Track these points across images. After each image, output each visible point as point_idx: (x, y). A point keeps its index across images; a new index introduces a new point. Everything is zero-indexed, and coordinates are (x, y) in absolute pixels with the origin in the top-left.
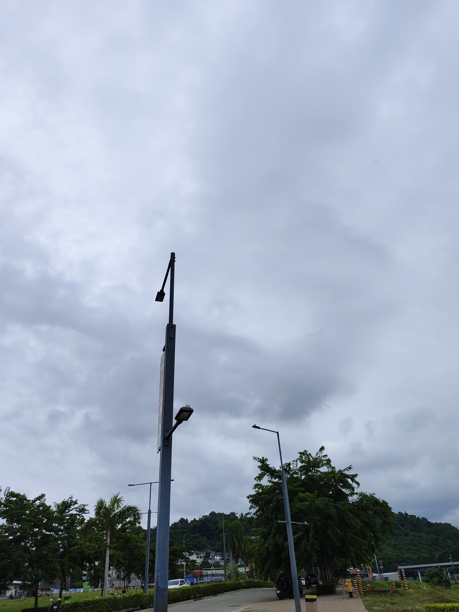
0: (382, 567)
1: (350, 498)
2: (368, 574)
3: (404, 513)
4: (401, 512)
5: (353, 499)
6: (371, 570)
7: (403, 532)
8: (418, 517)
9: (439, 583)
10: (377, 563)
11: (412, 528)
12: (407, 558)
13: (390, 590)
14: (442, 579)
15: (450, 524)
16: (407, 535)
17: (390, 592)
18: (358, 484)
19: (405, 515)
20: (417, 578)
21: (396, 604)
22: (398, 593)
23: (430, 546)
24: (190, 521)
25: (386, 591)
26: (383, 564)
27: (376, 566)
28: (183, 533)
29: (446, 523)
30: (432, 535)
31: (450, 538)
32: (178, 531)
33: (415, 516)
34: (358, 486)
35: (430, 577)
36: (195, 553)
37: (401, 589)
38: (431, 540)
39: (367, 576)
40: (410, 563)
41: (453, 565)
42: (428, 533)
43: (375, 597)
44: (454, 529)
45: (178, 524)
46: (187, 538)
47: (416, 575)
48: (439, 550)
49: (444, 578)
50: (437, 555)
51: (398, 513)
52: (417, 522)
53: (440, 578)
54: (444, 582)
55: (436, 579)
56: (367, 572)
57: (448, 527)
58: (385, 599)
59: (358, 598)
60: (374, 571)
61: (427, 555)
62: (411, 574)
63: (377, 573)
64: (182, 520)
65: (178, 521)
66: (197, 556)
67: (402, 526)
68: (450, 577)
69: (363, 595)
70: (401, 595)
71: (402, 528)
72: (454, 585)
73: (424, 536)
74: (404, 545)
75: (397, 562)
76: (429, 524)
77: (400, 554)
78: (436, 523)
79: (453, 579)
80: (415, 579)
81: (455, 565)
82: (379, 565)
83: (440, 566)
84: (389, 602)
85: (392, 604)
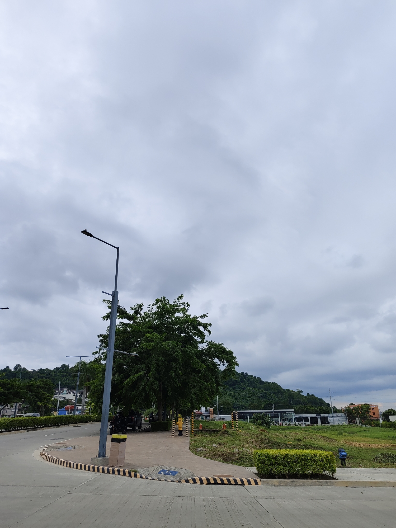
0: (221, 410)
1: (200, 345)
2: (210, 415)
3: (245, 373)
4: (243, 372)
5: (202, 346)
6: (212, 412)
7: (242, 386)
8: (255, 377)
9: (262, 424)
10: (218, 408)
11: (249, 384)
12: (241, 405)
13: (221, 431)
14: (264, 421)
15: (277, 383)
16: (244, 389)
17: (220, 432)
18: (210, 332)
19: (245, 375)
20: (246, 419)
21: (223, 445)
22: (228, 433)
23: (260, 397)
24: (71, 367)
25: (216, 431)
26: (223, 409)
27: (217, 409)
28: (63, 376)
29: (274, 382)
30: (262, 390)
31: (275, 393)
32: (59, 374)
33: (252, 376)
34: (209, 334)
35: (256, 419)
36: (72, 392)
37: (232, 429)
38: (261, 394)
39: (209, 416)
40: (243, 409)
41: (274, 412)
42: (260, 388)
43: (204, 436)
44: (279, 387)
45: (60, 368)
46: (67, 380)
47: (245, 417)
48: (265, 401)
49: (266, 420)
50: (264, 404)
51: (240, 373)
52: (254, 380)
53: (263, 421)
54: (266, 423)
55: (260, 421)
56: (209, 414)
57: (275, 385)
58: (214, 439)
59: (186, 436)
60: (215, 413)
61: (256, 404)
62: (243, 417)
63: (217, 415)
64: (64, 366)
65: (60, 366)
66: (73, 395)
67: (242, 382)
68: (270, 420)
69: (193, 433)
70: (231, 436)
71: (242, 384)
72: (272, 426)
73: (257, 390)
74: (241, 396)
75: (233, 407)
76: (262, 382)
77: (237, 402)
78: (267, 382)
79: (272, 421)
80: (244, 420)
81: (275, 412)
82: (219, 409)
83: (265, 412)
84: (216, 442)
85: (220, 444)
